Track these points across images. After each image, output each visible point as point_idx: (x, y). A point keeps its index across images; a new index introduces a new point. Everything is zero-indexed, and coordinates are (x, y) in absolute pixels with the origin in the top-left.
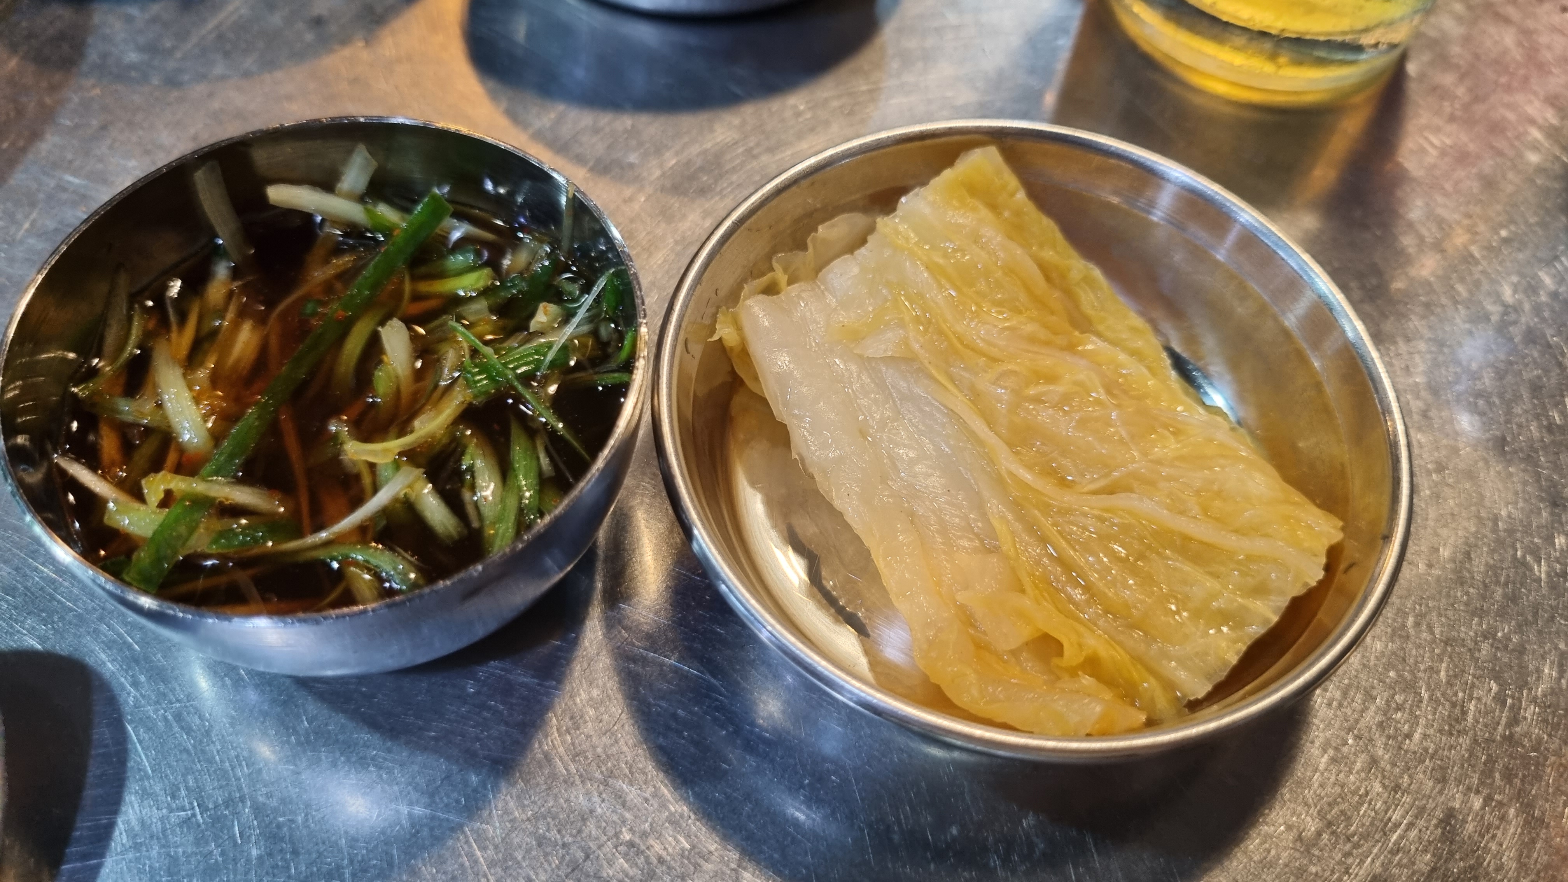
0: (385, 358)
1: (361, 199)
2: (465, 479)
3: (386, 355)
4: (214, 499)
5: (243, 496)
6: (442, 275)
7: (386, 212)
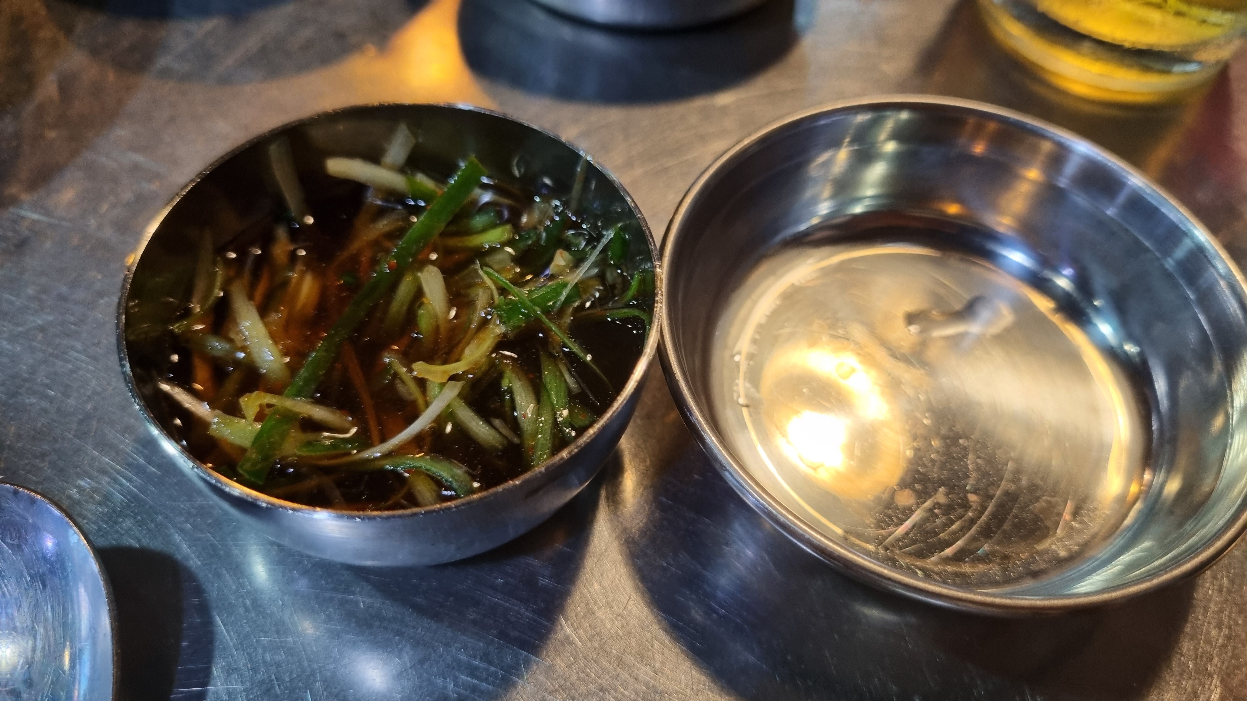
0: (425, 300)
1: (402, 170)
2: (505, 399)
3: (426, 298)
4: (298, 414)
5: (319, 413)
6: (469, 232)
7: (423, 181)
